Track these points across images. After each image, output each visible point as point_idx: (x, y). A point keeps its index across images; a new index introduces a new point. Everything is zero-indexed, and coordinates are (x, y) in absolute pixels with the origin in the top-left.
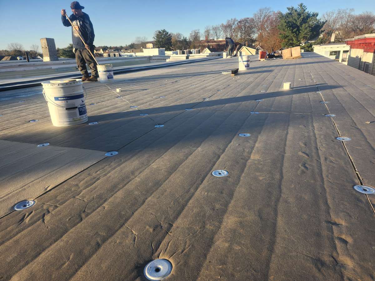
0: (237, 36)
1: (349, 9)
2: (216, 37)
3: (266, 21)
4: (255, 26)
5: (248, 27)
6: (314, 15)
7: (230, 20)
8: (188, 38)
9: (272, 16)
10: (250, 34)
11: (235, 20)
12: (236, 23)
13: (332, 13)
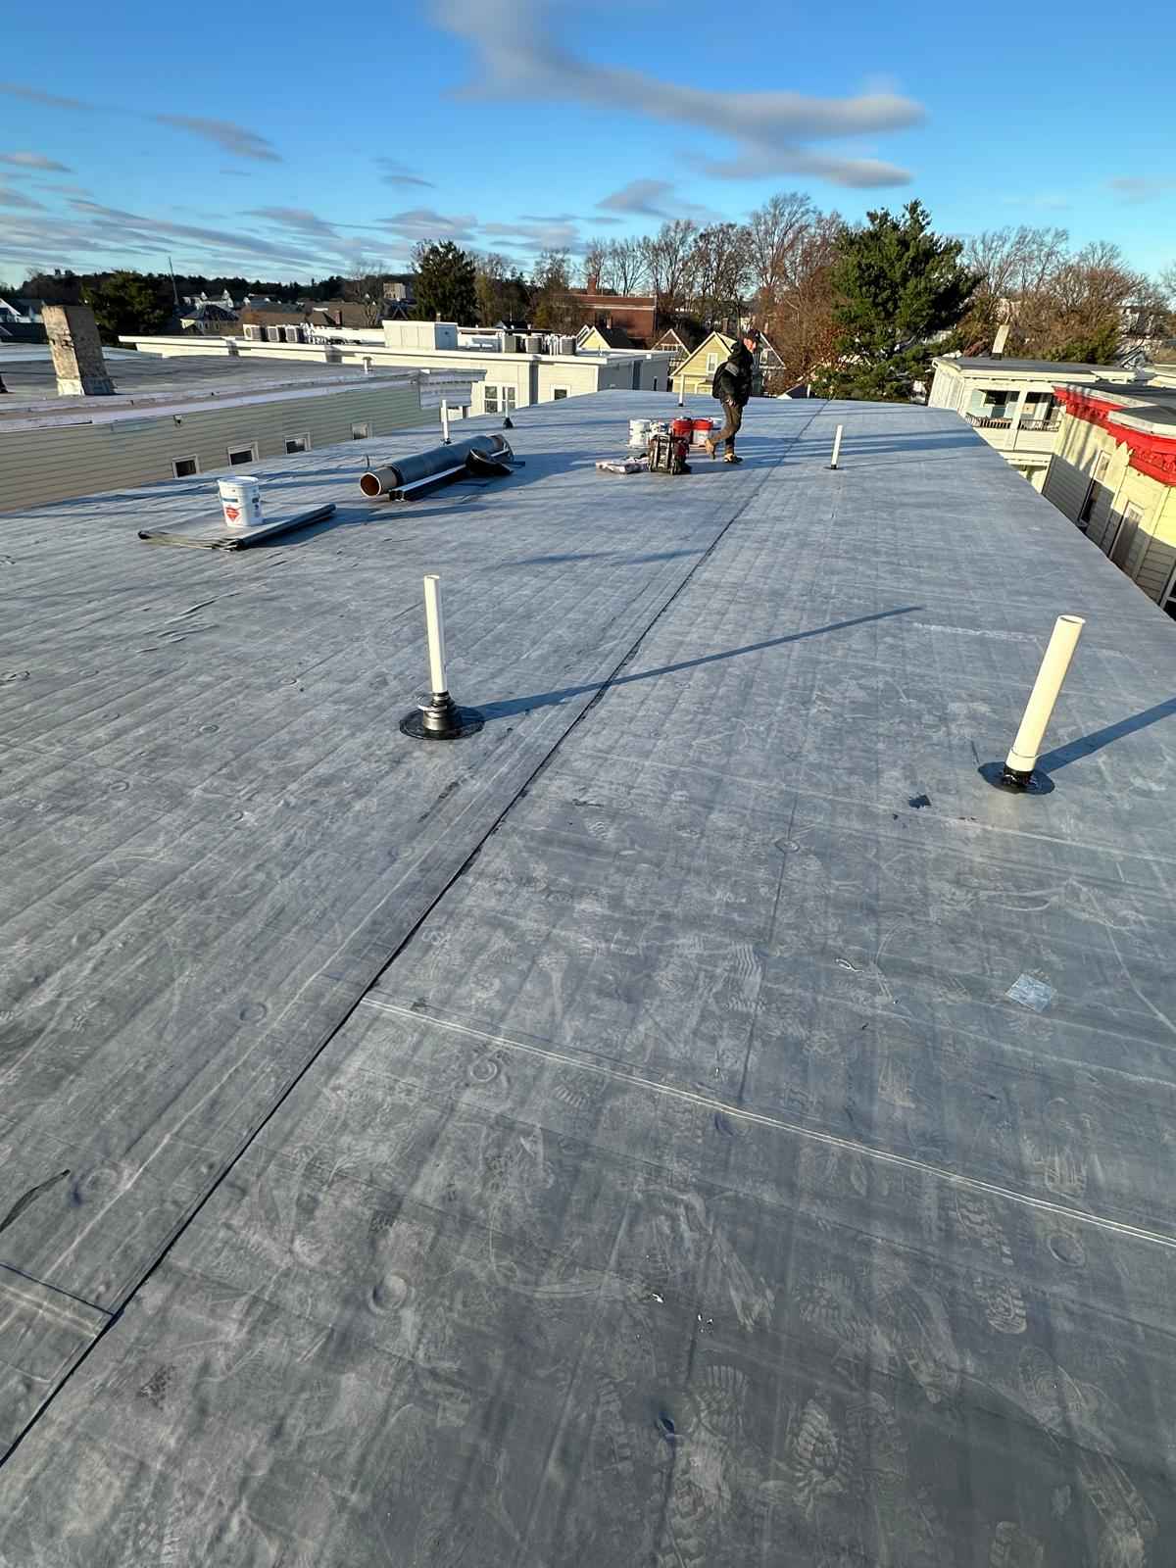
0: (690, 285)
1: (1053, 232)
2: (622, 284)
3: (791, 245)
4: (752, 257)
5: (731, 257)
6: (948, 249)
7: (673, 226)
8: (527, 278)
9: (812, 230)
10: (735, 282)
11: (689, 227)
12: (690, 239)
13: (1000, 238)
